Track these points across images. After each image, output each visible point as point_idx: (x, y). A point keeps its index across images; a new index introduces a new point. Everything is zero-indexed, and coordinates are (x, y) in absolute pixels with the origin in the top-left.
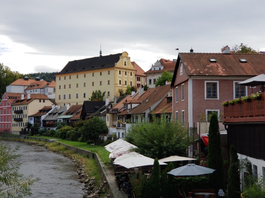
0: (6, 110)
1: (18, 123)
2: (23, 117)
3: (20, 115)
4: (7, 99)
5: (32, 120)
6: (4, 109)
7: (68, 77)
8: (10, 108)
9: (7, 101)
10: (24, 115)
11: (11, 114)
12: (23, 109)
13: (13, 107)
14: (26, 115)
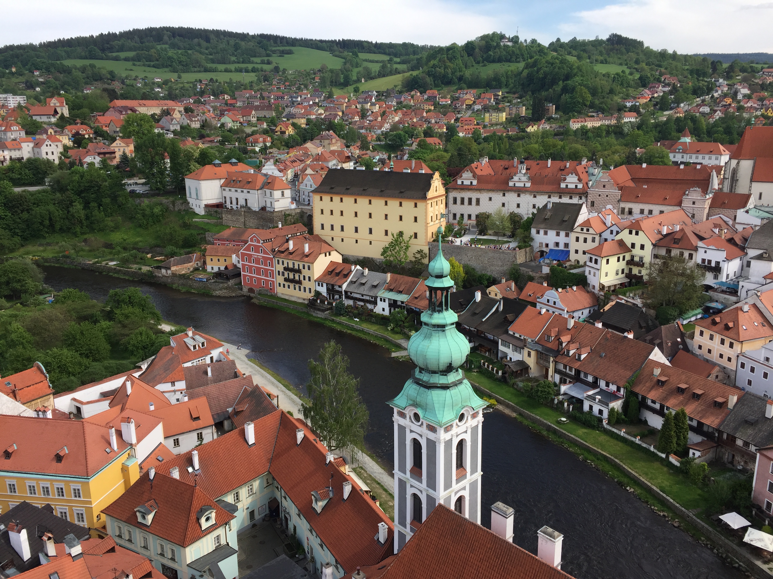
0: (260, 259)
1: (292, 285)
2: (302, 278)
3: (294, 275)
4: (261, 245)
5: (322, 286)
6: (256, 257)
7: (337, 199)
8: (271, 259)
9: (261, 246)
10: (304, 277)
11: (274, 269)
12: (301, 267)
13: (277, 259)
14: (309, 278)
